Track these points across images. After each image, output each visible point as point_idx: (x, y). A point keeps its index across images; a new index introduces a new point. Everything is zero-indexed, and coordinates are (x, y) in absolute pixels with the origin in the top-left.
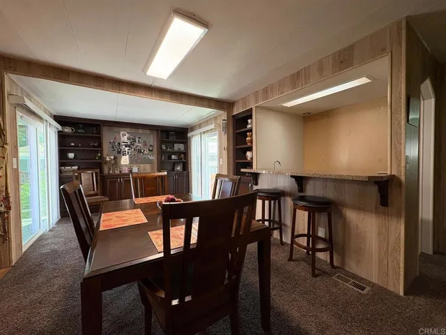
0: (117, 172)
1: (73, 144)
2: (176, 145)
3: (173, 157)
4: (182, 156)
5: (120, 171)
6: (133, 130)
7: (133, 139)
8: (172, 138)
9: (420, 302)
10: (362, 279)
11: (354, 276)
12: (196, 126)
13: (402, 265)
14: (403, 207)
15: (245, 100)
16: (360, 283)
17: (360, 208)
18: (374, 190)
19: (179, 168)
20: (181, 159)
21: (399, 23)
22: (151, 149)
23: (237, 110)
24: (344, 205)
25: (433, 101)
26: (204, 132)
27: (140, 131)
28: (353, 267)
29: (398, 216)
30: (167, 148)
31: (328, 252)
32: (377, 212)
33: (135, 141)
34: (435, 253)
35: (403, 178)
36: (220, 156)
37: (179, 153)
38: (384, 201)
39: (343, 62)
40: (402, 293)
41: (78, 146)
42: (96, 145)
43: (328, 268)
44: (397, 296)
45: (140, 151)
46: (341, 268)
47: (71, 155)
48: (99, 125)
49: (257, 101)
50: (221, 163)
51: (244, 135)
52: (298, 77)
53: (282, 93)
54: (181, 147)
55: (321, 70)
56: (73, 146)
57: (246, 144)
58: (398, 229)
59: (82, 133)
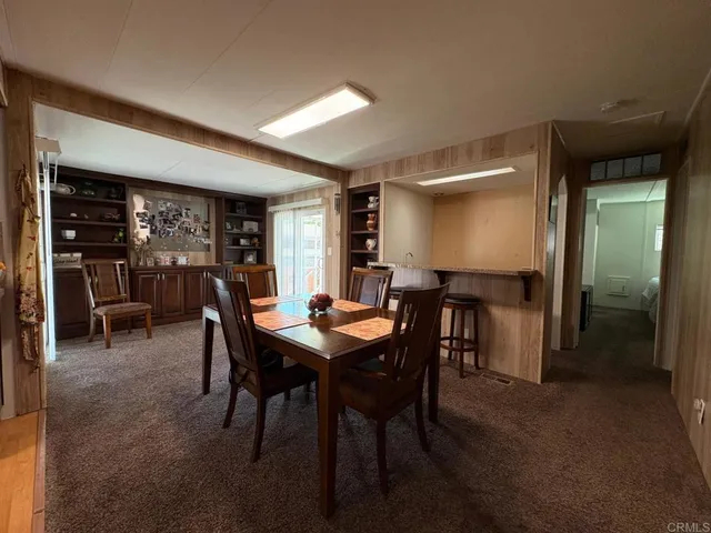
0: (150, 263)
1: (74, 215)
2: (245, 223)
3: (243, 242)
4: (256, 240)
5: (156, 263)
6: (177, 197)
7: (177, 210)
8: (241, 212)
9: (553, 386)
10: (505, 375)
11: (498, 374)
12: (283, 197)
13: (540, 355)
14: (543, 300)
15: (368, 170)
16: (504, 379)
17: (506, 305)
18: (519, 286)
19: (251, 259)
20: (254, 244)
21: (546, 124)
22: (206, 227)
23: (356, 183)
24: (491, 302)
25: (566, 196)
26: (300, 208)
27: (189, 198)
28: (497, 365)
29: (539, 309)
30: (232, 228)
31: (473, 353)
32: (521, 306)
33: (181, 215)
34: (562, 349)
35: (544, 273)
36: (328, 244)
37: (250, 236)
38: (528, 296)
39: (494, 149)
40: (539, 382)
41: (84, 219)
42: (117, 217)
43: (474, 370)
44: (535, 384)
45: (188, 231)
46: (485, 369)
47: (70, 234)
48: (123, 185)
49: (386, 176)
50: (330, 254)
51: (364, 216)
52: (443, 156)
53: (423, 170)
54: (253, 226)
55: (470, 152)
56: (73, 218)
57: (367, 229)
58: (538, 321)
59: (91, 196)
